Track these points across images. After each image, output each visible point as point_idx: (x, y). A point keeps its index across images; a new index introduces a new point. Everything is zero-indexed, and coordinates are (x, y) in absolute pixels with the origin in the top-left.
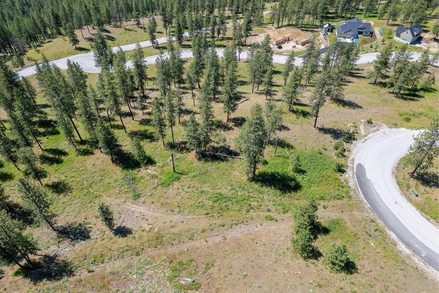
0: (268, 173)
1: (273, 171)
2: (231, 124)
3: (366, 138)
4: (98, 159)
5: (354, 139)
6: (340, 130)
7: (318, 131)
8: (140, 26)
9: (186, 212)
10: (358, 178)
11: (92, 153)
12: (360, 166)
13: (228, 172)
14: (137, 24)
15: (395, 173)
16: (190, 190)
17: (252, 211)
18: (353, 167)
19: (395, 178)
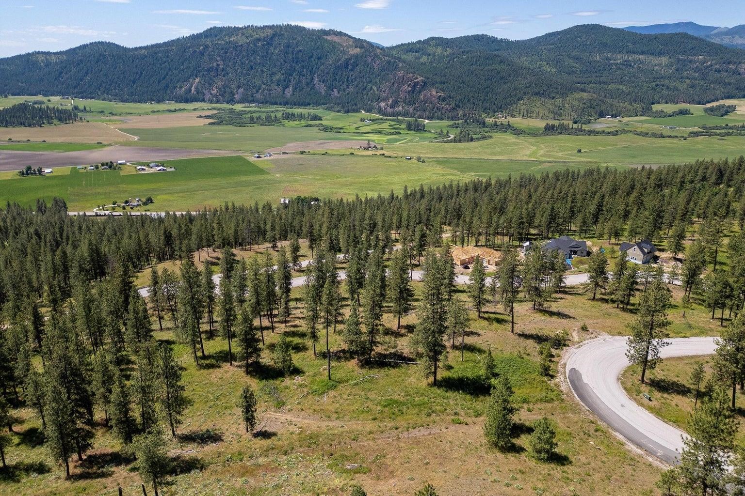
0: (454, 378)
1: (461, 375)
2: (403, 331)
3: (581, 344)
4: (226, 372)
5: (565, 345)
6: (547, 337)
7: (517, 337)
8: (276, 249)
9: (347, 418)
10: (572, 382)
11: (219, 367)
12: (573, 370)
13: (401, 379)
14: (272, 247)
15: (621, 379)
16: (351, 397)
17: (434, 415)
18: (565, 373)
19: (622, 384)
